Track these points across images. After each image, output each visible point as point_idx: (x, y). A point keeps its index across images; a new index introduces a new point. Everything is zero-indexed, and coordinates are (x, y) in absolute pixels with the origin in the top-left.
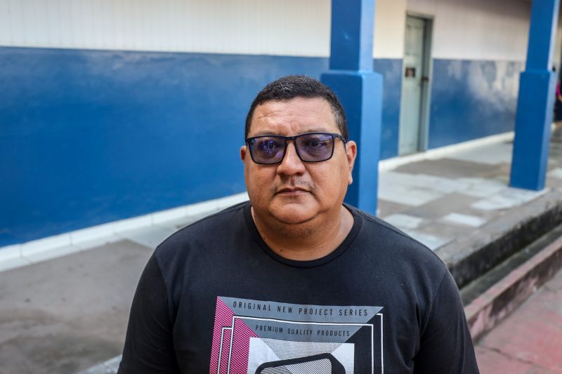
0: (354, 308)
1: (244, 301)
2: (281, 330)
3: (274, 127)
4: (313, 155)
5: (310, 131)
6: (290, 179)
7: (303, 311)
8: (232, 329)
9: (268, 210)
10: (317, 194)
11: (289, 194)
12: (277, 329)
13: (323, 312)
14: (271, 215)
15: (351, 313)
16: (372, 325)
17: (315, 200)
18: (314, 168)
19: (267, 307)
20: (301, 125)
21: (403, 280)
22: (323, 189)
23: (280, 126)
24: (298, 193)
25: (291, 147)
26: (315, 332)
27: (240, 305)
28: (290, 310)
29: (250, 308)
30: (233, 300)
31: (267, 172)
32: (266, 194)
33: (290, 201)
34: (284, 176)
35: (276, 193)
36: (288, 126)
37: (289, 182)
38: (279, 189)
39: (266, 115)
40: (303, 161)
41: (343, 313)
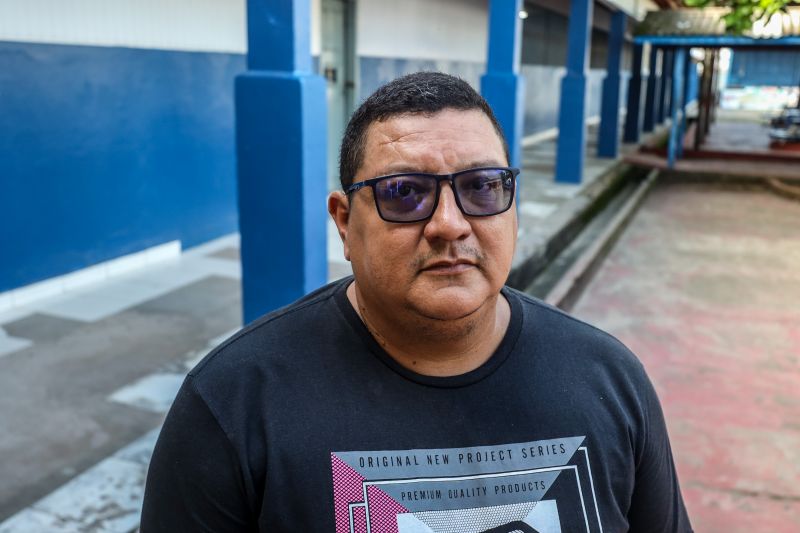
0: (543, 443)
1: (375, 454)
2: (439, 494)
3: (415, 160)
4: (479, 205)
5: (475, 165)
6: (448, 246)
7: (465, 459)
8: (366, 504)
9: (405, 299)
10: (487, 268)
11: (446, 271)
12: (432, 493)
13: (496, 455)
14: (410, 306)
15: (541, 452)
16: (575, 467)
17: (483, 278)
18: (484, 225)
19: (412, 460)
20: (460, 155)
21: (601, 391)
22: (497, 260)
23: (425, 158)
24: (461, 268)
25: (447, 193)
26: (491, 490)
27: (370, 463)
28: (446, 460)
29: (386, 465)
30: (356, 455)
31: (406, 234)
32: (404, 271)
33: (447, 282)
34: (439, 241)
35: (421, 270)
36: (440, 157)
37: (447, 251)
38: (428, 263)
39: (396, 138)
40: (466, 215)
41: (528, 452)
